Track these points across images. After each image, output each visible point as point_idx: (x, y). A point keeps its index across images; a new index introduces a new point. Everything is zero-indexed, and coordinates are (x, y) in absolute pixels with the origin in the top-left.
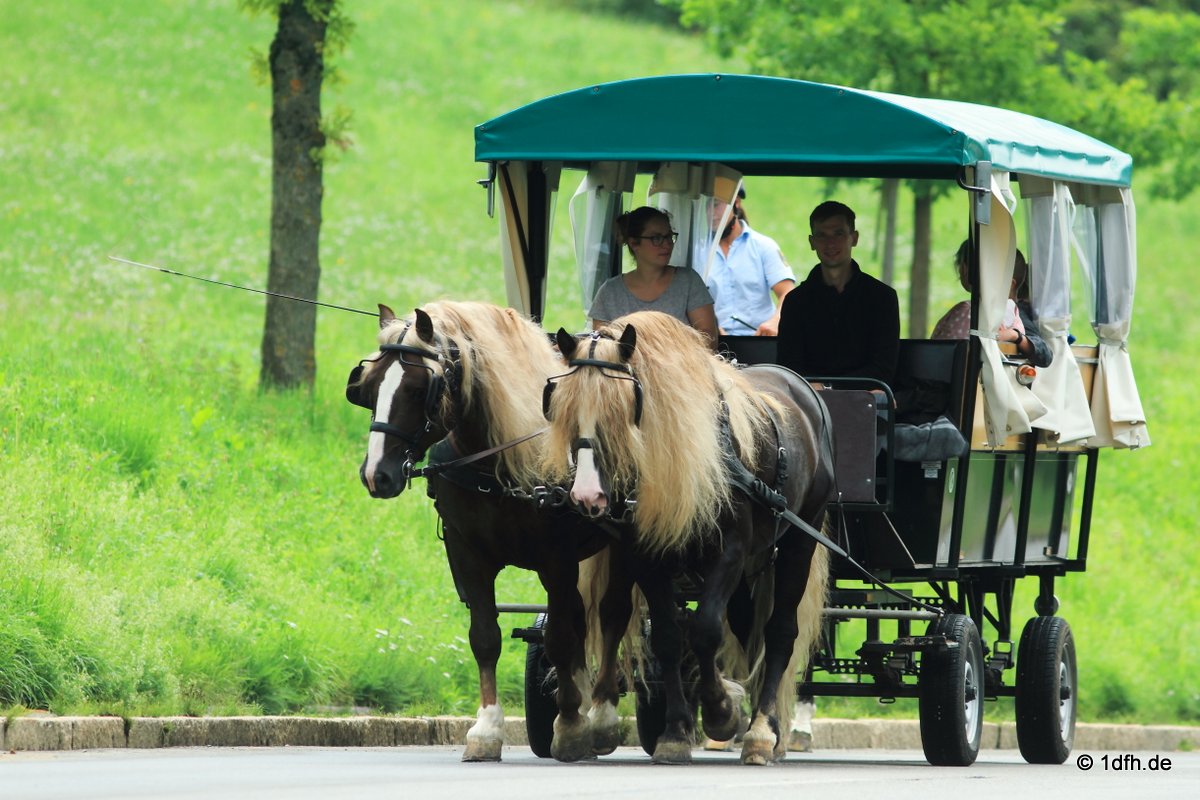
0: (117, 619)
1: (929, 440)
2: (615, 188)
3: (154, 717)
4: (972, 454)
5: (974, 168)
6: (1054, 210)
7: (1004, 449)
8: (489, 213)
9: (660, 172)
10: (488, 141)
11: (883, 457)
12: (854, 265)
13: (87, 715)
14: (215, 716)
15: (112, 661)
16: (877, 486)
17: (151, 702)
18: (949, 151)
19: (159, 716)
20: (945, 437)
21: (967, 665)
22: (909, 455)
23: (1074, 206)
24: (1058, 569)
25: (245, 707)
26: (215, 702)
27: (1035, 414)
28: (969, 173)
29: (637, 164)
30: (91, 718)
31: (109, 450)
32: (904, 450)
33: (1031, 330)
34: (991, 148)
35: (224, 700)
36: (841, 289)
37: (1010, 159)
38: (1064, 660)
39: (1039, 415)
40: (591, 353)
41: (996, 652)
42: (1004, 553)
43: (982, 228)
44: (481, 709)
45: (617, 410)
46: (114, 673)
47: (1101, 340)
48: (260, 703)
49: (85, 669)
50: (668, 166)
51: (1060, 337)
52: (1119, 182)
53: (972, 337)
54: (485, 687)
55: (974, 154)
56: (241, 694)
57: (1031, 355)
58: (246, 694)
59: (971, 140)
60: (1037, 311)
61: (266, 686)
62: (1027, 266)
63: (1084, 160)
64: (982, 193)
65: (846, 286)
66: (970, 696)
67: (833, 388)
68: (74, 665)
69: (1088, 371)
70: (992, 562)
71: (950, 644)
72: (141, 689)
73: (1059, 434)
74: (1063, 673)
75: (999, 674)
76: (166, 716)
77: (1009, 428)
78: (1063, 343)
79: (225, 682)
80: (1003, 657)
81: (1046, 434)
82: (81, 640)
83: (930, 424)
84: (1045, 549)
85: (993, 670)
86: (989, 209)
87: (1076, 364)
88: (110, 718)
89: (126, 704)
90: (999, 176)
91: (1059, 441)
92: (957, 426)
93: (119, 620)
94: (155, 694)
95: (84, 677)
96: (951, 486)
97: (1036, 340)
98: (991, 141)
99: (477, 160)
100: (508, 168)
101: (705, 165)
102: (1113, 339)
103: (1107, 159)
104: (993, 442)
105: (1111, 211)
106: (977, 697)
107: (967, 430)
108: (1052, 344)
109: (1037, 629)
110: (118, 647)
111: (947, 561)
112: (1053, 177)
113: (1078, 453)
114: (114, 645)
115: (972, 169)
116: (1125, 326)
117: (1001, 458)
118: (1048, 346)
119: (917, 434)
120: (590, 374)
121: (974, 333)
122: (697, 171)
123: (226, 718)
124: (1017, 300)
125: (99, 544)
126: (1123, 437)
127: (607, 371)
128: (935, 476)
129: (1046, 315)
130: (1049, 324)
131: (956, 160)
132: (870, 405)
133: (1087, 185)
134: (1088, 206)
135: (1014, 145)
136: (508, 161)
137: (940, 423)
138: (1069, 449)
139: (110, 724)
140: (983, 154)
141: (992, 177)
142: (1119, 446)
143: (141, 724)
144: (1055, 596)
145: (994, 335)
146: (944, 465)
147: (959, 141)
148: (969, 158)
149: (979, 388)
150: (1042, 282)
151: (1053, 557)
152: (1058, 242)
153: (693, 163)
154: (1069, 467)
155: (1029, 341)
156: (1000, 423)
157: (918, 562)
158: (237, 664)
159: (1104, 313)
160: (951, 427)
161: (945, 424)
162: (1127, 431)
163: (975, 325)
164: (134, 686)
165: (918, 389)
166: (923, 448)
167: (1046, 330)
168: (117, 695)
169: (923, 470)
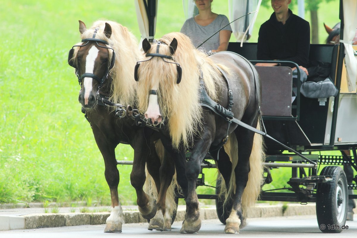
4: (340, 95)
12: (290, 12)
16: (292, 109)
20: (327, 88)
21: (339, 188)
22: (312, 95)
32: (310, 93)
36: (284, 23)
40: (158, 51)
44: (112, 208)
45: (169, 77)
53: (340, 43)
54: (113, 198)
65: (286, 22)
66: (340, 203)
71: (327, 179)
83: (322, 81)
92: (333, 82)
96: (332, 109)
104: (350, 89)
106: (344, 203)
107: (338, 85)
119: (316, 86)
120: (158, 60)
121: (341, 41)
127: (165, 59)
128: (324, 105)
132: (290, 73)
137: (326, 81)
145: (351, 42)
146: (328, 99)
149: (344, 65)
156: (353, 81)
161: (328, 82)
166: (318, 92)
169: (319, 102)
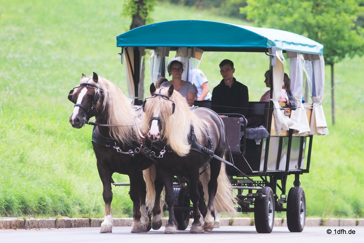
0: (87, 190)
1: (257, 133)
2: (163, 55)
3: (98, 218)
4: (271, 137)
5: (271, 49)
6: (298, 62)
7: (281, 135)
8: (121, 63)
9: (178, 50)
10: (121, 41)
11: (243, 138)
12: (234, 79)
13: (79, 218)
14: (115, 218)
15: (86, 202)
16: (240, 147)
17: (97, 214)
18: (263, 44)
19: (99, 218)
20: (262, 132)
21: (269, 202)
22: (251, 137)
23: (304, 61)
24: (301, 172)
25: (124, 215)
26: (115, 214)
27: (290, 125)
28: (269, 50)
29: (170, 48)
30: (80, 219)
31: (85, 142)
32: (250, 136)
33: (290, 99)
34: (276, 43)
35: (118, 213)
36: (230, 86)
37: (282, 46)
38: (302, 200)
39: (292, 125)
40: (160, 92)
41: (281, 198)
42: (282, 168)
43: (273, 67)
44: (106, 216)
46: (86, 206)
47: (314, 102)
48: (128, 214)
49: (78, 205)
50: (181, 48)
51: (299, 101)
52: (319, 53)
53: (270, 101)
55: (270, 44)
56: (122, 212)
57: (290, 107)
58: (124, 212)
59: (269, 40)
60: (292, 93)
61: (129, 209)
62: (289, 79)
63: (307, 46)
64: (273, 56)
65: (232, 86)
66: (270, 212)
67: (228, 117)
68: (75, 204)
69: (309, 112)
70: (278, 170)
71: (263, 196)
72: (94, 210)
73: (299, 131)
74: (301, 204)
75: (282, 205)
76: (101, 218)
77: (282, 129)
78: (300, 103)
79: (118, 209)
80: (283, 199)
81: (295, 131)
82: (77, 196)
83: (257, 128)
84: (296, 166)
85: (280, 203)
86: (275, 61)
87: (304, 109)
88: (85, 219)
89: (90, 215)
90: (279, 51)
91: (299, 133)
92: (266, 128)
93: (88, 191)
94: (98, 212)
95: (78, 207)
96: (264, 147)
97: (292, 102)
98: (276, 41)
99: (117, 47)
100: (128, 49)
101: (192, 48)
102: (317, 101)
103: (315, 46)
104: (277, 133)
105: (317, 62)
106: (272, 212)
107: (269, 130)
108: (297, 103)
109: (293, 191)
110: (87, 198)
111: (263, 170)
112: (297, 52)
113: (306, 137)
114: (86, 198)
115: (270, 49)
116: (321, 97)
117: (281, 138)
118: (296, 104)
119: (254, 131)
120: (159, 98)
121: (271, 100)
122: (190, 50)
123: (118, 219)
124: (286, 89)
125: (82, 169)
126: (320, 131)
127: (165, 98)
128: (259, 144)
129: (295, 94)
130: (296, 97)
131: (265, 46)
132: (238, 122)
133: (309, 54)
134: (309, 61)
135: (284, 42)
136: (127, 47)
138: (303, 135)
139: (85, 220)
140: (273, 44)
141: (276, 51)
142: (319, 134)
143: (94, 220)
144: (300, 180)
145: (278, 100)
146: (262, 140)
147: (265, 40)
148: (269, 46)
149: (273, 116)
150: (294, 84)
151: (299, 169)
152: (299, 72)
153: (188, 48)
154: (304, 141)
155: (289, 102)
156: (279, 127)
157: (253, 171)
158: (122, 203)
159: (315, 94)
160: (264, 129)
161: (262, 128)
162: (321, 130)
163: (271, 97)
164: (92, 209)
165: (254, 117)
166: (255, 135)
167: (295, 99)
168: (87, 212)
169: (256, 142)
